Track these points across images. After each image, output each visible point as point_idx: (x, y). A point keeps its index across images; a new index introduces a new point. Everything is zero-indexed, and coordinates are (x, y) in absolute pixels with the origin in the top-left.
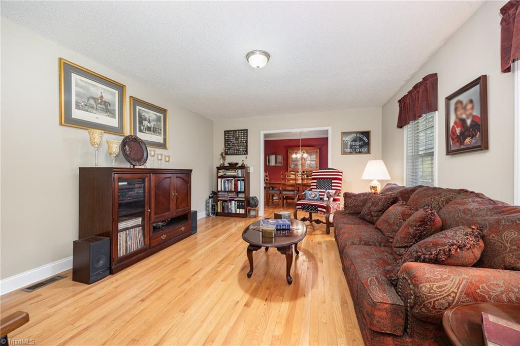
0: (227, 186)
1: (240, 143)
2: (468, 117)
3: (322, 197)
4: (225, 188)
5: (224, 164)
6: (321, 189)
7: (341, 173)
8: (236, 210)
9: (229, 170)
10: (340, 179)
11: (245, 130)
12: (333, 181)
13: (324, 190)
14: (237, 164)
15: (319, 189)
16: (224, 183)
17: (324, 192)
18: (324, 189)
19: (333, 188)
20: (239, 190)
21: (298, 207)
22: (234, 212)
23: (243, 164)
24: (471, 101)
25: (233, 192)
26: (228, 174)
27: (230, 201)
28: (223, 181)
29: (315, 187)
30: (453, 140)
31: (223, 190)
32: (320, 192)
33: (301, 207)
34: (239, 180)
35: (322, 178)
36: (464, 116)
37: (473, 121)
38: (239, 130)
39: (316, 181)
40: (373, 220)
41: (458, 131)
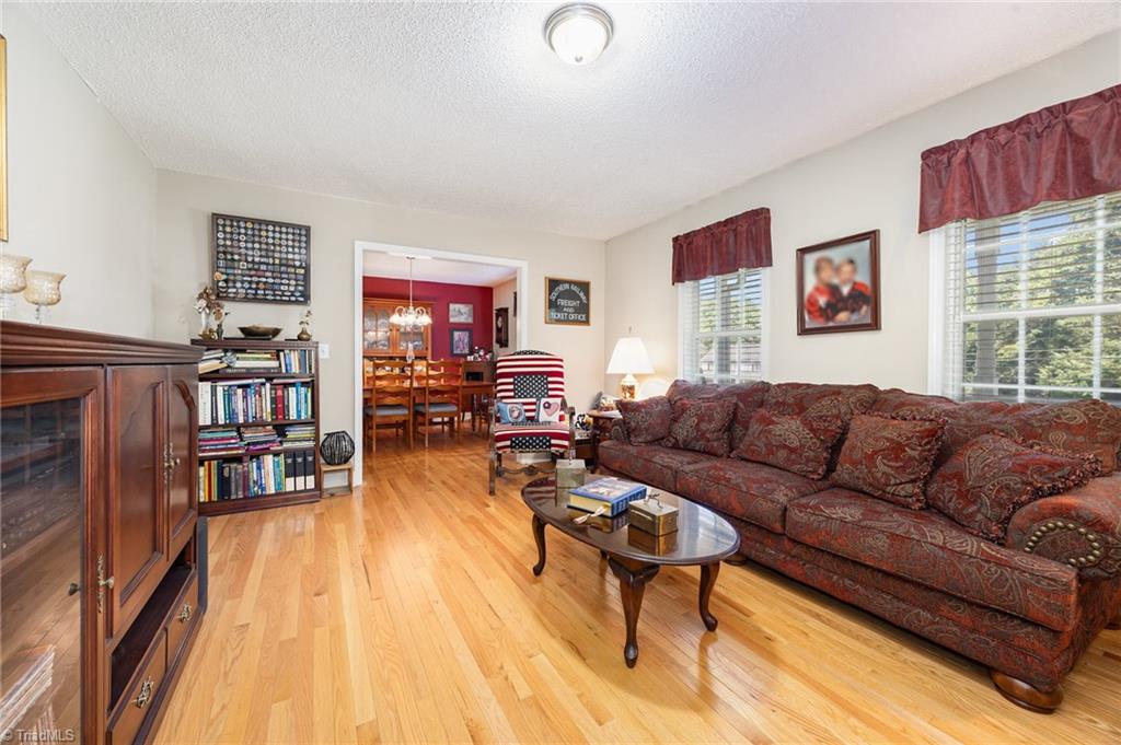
0: (239, 405)
1: (281, 265)
2: (845, 282)
3: (532, 414)
4: (231, 414)
5: (220, 331)
6: (525, 397)
7: (561, 360)
8: (279, 484)
9: (244, 351)
10: (560, 374)
11: (300, 227)
12: (550, 379)
13: (534, 400)
14: (276, 332)
15: (520, 397)
16: (229, 396)
17: (534, 404)
18: (531, 397)
19: (550, 393)
20: (293, 415)
21: (499, 444)
22: (271, 490)
23: (303, 332)
24: (851, 262)
25: (264, 425)
26: (238, 364)
27: (256, 456)
28: (220, 390)
29: (512, 394)
30: (809, 312)
31: (221, 422)
32: (525, 404)
33: (508, 443)
34: (293, 385)
35: (525, 374)
36: (835, 281)
37: (853, 289)
38: (274, 224)
39: (511, 380)
40: (712, 446)
41: (822, 301)
